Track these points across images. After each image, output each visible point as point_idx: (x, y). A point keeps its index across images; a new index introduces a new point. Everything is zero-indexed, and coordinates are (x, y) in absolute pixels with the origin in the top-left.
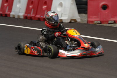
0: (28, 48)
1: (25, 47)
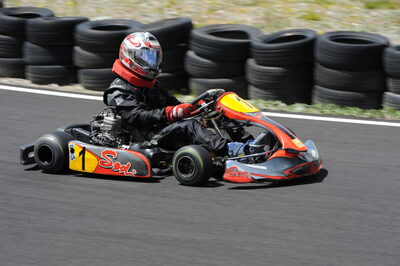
1: (73, 151)
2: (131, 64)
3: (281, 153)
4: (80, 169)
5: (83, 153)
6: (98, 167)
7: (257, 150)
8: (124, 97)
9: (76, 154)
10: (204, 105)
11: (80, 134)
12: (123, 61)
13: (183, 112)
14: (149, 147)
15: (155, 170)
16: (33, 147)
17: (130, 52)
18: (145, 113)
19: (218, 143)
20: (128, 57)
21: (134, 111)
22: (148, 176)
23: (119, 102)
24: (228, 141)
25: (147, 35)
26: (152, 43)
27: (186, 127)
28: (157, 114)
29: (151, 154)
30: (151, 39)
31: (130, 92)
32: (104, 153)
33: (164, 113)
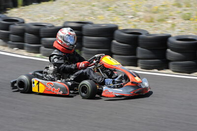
0: (40, 84)
1: (34, 83)
2: (62, 42)
3: (129, 83)
4: (37, 91)
5: (38, 83)
6: (45, 90)
7: (118, 82)
8: (58, 58)
9: (35, 84)
10: (95, 62)
11: (38, 75)
12: (58, 41)
13: (85, 65)
14: (69, 81)
15: (72, 92)
16: (16, 81)
17: (61, 37)
18: (67, 66)
19: (100, 79)
20: (60, 39)
21: (62, 65)
22: (68, 94)
23: (56, 60)
24: (105, 78)
25: (69, 29)
26: (71, 33)
27: (86, 72)
28: (73, 66)
29: (70, 84)
30: (71, 31)
31: (61, 56)
32: (48, 84)
33: (76, 65)
